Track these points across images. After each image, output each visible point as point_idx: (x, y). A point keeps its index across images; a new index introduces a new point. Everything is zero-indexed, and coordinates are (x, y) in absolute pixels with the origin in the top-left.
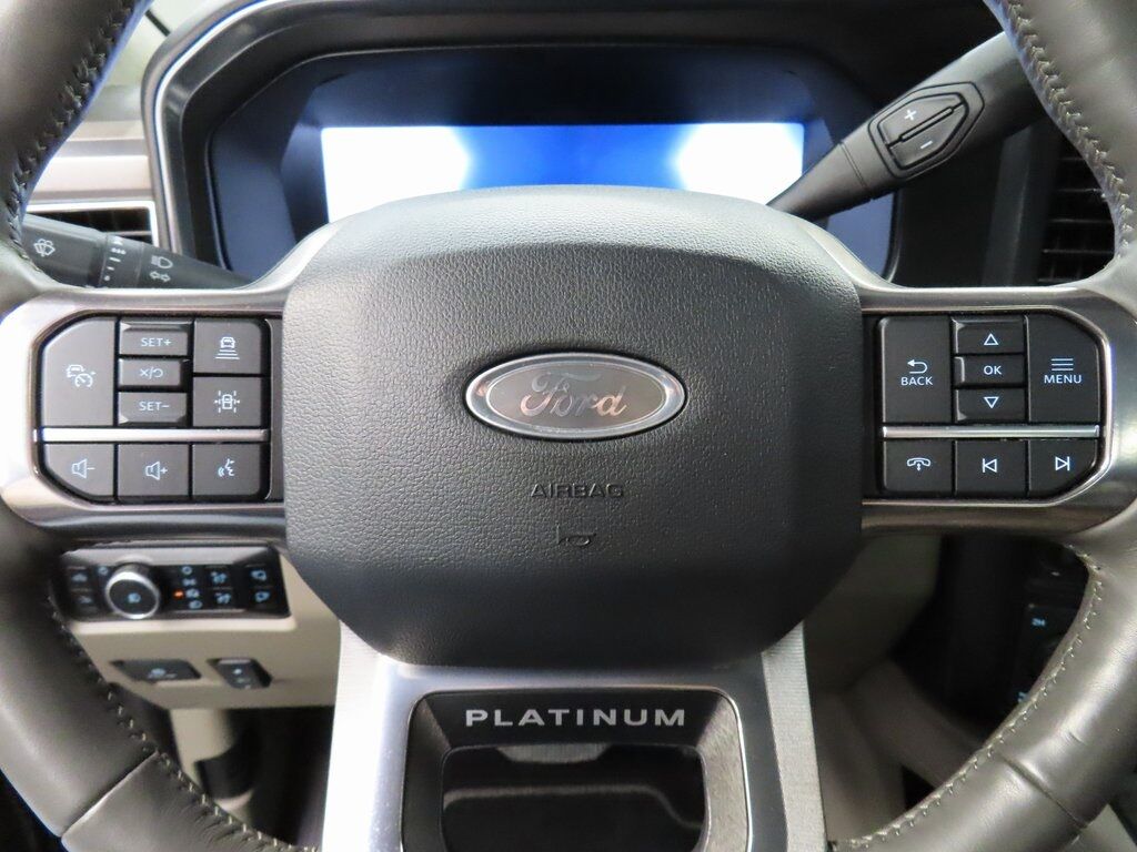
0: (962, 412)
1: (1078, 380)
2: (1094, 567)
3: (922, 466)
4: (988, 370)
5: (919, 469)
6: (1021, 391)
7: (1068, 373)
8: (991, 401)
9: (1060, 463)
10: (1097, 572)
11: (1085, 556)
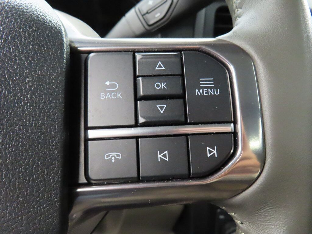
0: (142, 117)
1: (217, 92)
2: (238, 222)
3: (115, 159)
4: (158, 86)
5: (113, 161)
6: (181, 101)
7: (211, 88)
8: (162, 108)
9: (210, 152)
10: (240, 225)
11: (233, 214)
